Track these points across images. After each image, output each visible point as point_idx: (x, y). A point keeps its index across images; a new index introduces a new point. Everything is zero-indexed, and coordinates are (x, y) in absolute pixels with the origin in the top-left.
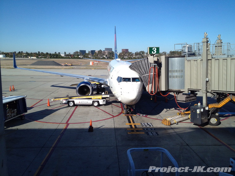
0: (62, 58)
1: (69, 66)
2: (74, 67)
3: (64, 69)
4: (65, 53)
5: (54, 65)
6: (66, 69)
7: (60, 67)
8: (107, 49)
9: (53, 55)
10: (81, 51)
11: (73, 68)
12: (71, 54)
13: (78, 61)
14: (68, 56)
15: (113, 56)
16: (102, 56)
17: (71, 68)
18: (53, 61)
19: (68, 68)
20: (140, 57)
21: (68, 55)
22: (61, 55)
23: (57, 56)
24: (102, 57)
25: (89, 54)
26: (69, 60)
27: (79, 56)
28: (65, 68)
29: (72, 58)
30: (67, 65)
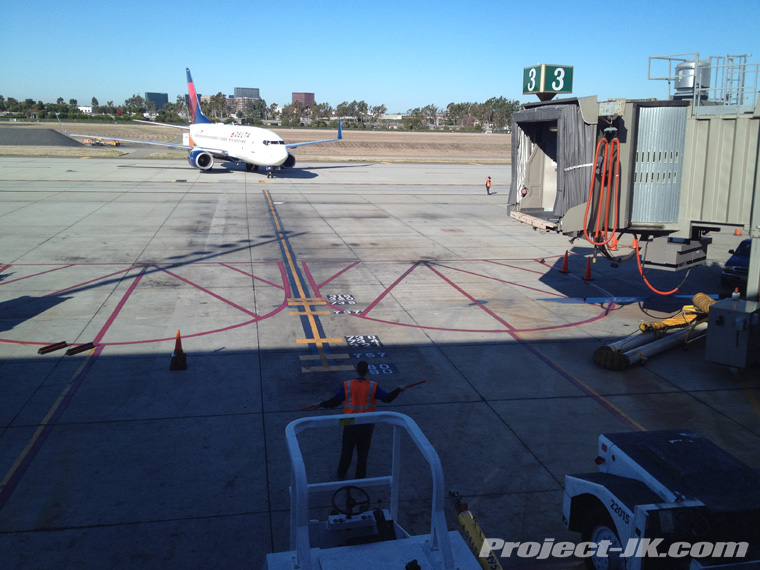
0: (84, 118)
1: (109, 149)
2: (124, 151)
3: (92, 157)
4: (95, 101)
5: (54, 144)
6: (96, 157)
7: (74, 150)
8: (241, 91)
9: (52, 108)
10: (150, 95)
11: (122, 156)
12: (116, 105)
13: (141, 129)
14: (106, 113)
15: (262, 116)
16: (224, 115)
17: (114, 155)
18: (53, 130)
19: (104, 154)
20: (351, 120)
21: (104, 110)
22: (81, 108)
23: (66, 111)
24: (226, 119)
25: (178, 107)
26: (108, 125)
27: (146, 115)
28: (94, 154)
29: (119, 120)
30: (102, 145)
